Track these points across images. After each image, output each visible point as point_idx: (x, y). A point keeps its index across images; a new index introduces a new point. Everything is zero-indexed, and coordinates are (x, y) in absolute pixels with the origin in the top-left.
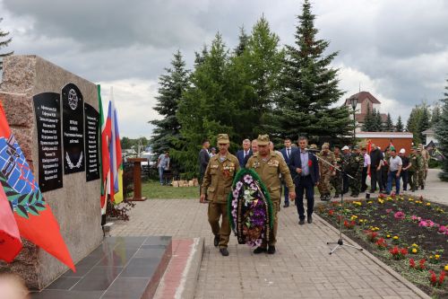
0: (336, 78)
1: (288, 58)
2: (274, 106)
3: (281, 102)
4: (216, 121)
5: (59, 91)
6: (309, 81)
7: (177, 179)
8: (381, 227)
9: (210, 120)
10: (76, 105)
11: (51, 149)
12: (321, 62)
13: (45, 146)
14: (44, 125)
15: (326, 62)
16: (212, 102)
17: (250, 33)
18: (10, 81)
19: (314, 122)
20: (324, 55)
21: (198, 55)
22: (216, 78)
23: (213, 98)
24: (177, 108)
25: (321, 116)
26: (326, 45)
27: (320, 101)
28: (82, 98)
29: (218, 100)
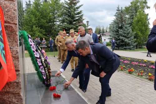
2: (58, 23)
4: (39, 28)
6: (74, 14)
9: (36, 27)
12: (77, 8)
21: (27, 3)
29: (39, 20)
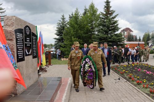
0: (118, 23)
1: (101, 16)
2: (96, 33)
3: (99, 31)
4: (77, 38)
5: (23, 28)
6: (108, 24)
7: (63, 58)
8: (133, 74)
9: (74, 37)
10: (29, 33)
11: (21, 48)
12: (113, 17)
13: (19, 47)
14: (18, 40)
15: (114, 18)
16: (75, 31)
17: (88, 8)
18: (6, 25)
19: (110, 38)
20: (114, 15)
21: (70, 16)
22: (76, 23)
23: (75, 30)
24: (63, 34)
25: (112, 36)
26: (114, 12)
27: (112, 31)
28: (31, 30)
29: (77, 31)
